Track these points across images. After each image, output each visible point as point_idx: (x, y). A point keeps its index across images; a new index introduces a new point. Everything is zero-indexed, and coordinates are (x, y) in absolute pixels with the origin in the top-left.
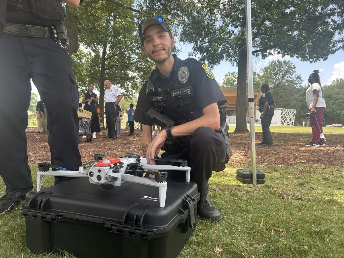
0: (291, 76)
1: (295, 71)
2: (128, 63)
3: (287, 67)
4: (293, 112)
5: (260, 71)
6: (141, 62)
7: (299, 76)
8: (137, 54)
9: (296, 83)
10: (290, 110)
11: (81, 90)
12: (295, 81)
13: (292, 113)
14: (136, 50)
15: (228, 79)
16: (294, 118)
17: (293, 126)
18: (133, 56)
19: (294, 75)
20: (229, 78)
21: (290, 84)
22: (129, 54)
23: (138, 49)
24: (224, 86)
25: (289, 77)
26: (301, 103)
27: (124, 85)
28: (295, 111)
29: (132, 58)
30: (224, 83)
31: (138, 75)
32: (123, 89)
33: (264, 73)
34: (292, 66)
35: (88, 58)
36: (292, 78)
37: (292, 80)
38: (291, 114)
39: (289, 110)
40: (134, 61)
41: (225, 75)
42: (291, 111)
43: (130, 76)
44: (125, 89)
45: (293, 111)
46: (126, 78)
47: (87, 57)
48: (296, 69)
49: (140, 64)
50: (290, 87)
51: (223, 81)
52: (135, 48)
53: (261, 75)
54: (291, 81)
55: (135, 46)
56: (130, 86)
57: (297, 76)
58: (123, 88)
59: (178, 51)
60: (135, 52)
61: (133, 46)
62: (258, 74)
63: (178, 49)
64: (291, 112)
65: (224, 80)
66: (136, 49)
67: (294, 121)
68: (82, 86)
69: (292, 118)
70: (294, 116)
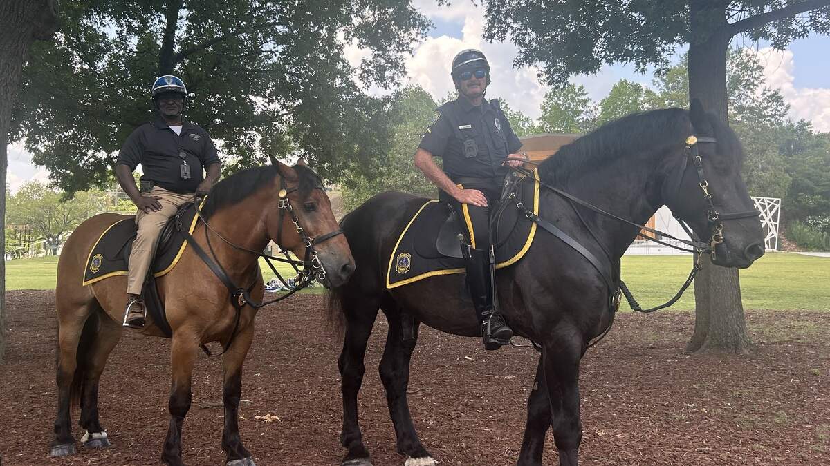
0: (749, 94)
1: (762, 78)
2: (253, 71)
3: (735, 69)
4: (773, 206)
5: (654, 81)
6: (295, 63)
7: (776, 93)
8: (280, 40)
9: (768, 116)
10: (763, 201)
11: (92, 160)
12: (766, 108)
13: (767, 209)
14: (277, 26)
15: (556, 108)
16: (776, 225)
17: (775, 250)
18: (268, 47)
19: (759, 91)
20: (559, 105)
21: (750, 119)
22: (254, 39)
23: (283, 22)
24: (543, 126)
25: (744, 97)
26: (790, 175)
27: (238, 142)
28: (777, 202)
29: (265, 53)
30: (542, 118)
31: (284, 106)
32: (233, 154)
33: (668, 88)
34: (751, 63)
35: (117, 57)
36: (754, 100)
37: (753, 105)
38: (766, 213)
39: (758, 200)
40: (269, 62)
41: (546, 96)
42: (766, 204)
43: (258, 111)
44: (241, 152)
45: (772, 203)
46: (247, 119)
47: (116, 51)
48: (764, 72)
49: (290, 74)
50: (751, 129)
51: (540, 113)
52: (272, 21)
53: (658, 93)
54: (751, 110)
55: (275, 14)
56: (257, 143)
57: (769, 94)
58: (234, 149)
59: (423, 25)
60: (274, 32)
61: (268, 13)
62: (646, 91)
63: (422, 18)
64: (764, 207)
65: (545, 111)
66: (278, 24)
67: (776, 235)
68: (97, 150)
69: (769, 225)
70: (774, 218)
